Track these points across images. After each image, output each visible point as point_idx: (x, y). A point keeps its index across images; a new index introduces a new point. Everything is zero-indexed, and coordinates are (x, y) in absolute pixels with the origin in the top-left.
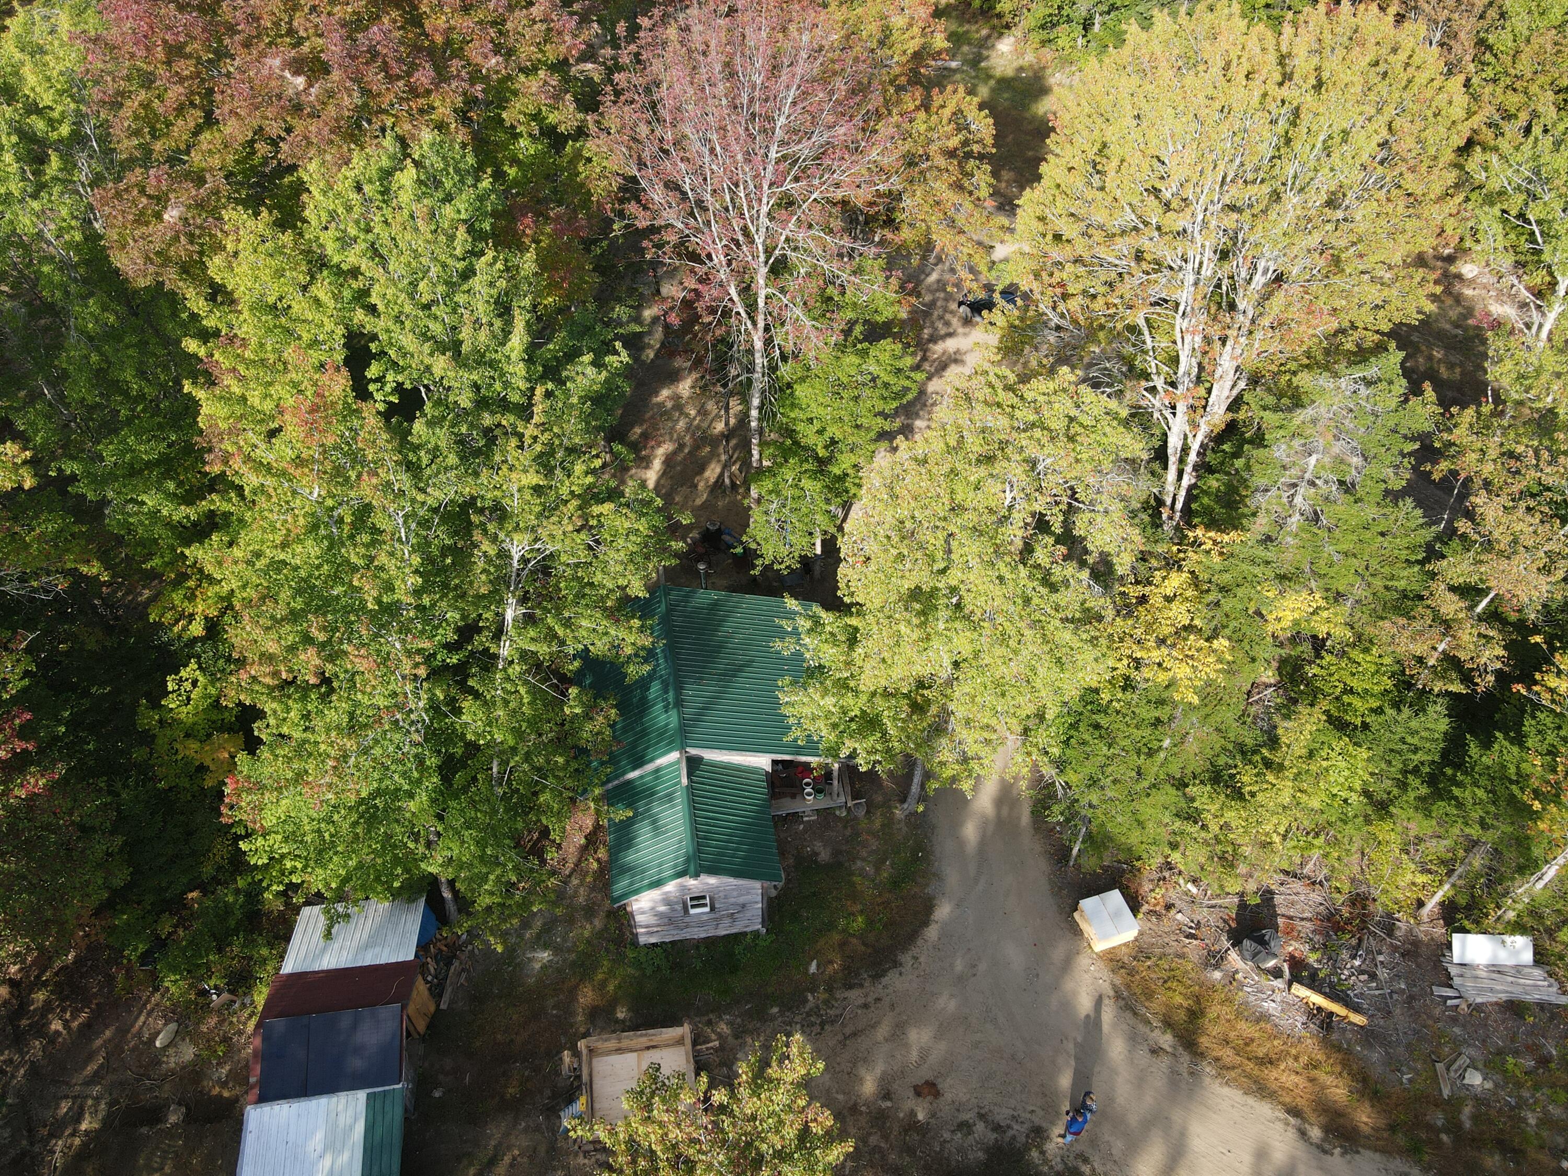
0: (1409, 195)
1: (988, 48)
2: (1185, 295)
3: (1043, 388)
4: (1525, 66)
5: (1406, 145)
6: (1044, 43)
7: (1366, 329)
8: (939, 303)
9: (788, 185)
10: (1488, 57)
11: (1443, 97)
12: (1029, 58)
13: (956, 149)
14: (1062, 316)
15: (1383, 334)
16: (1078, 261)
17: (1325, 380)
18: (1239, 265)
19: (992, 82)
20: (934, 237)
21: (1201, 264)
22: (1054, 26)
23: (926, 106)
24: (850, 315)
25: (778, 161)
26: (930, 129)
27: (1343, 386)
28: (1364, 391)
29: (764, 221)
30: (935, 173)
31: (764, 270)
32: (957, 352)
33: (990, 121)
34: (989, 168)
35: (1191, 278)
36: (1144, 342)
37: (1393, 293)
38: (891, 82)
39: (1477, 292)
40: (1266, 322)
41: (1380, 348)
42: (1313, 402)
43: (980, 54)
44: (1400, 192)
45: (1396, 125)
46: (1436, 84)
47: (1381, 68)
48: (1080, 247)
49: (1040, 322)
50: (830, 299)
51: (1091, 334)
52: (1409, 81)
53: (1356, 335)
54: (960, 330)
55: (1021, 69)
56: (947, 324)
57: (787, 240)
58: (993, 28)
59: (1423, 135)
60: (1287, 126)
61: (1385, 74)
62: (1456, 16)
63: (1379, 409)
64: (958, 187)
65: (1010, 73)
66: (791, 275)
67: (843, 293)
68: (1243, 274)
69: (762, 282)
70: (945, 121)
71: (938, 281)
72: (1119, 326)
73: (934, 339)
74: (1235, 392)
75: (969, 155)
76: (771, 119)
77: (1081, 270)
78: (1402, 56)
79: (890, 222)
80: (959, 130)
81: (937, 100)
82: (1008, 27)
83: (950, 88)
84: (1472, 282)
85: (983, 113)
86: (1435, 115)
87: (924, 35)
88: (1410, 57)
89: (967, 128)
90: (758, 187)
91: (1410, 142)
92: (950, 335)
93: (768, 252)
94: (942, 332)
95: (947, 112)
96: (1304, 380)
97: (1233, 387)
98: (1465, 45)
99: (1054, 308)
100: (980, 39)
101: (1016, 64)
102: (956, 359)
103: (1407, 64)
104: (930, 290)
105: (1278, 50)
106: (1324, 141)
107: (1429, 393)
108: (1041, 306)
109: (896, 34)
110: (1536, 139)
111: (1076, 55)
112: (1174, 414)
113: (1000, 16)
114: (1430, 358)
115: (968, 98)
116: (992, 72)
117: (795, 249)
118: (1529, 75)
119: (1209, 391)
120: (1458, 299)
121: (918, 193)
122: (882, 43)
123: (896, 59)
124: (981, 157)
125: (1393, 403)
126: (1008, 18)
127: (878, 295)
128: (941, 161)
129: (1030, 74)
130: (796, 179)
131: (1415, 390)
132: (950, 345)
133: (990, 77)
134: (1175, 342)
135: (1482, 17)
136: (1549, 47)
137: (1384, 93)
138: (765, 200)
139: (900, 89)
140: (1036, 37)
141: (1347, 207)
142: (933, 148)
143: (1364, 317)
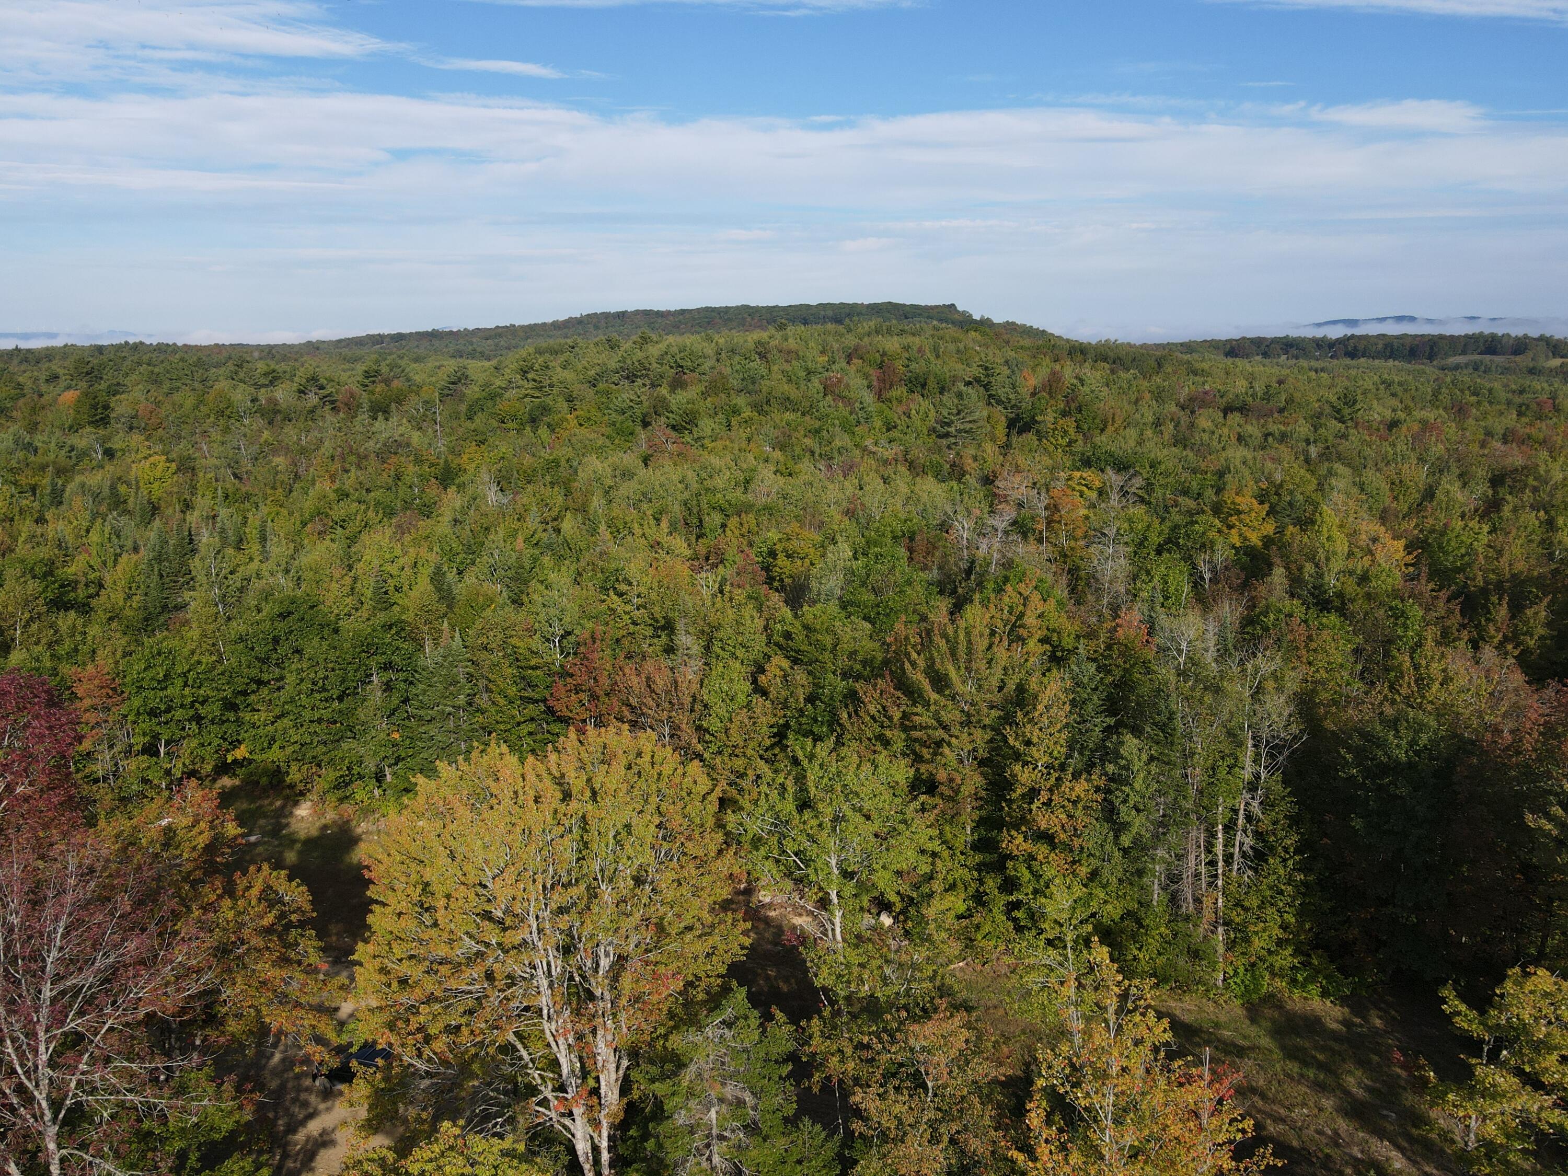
0: (695, 857)
1: (286, 817)
2: (544, 999)
3: (428, 1155)
4: (736, 738)
5: (676, 822)
6: (341, 800)
7: (708, 976)
8: (290, 1085)
9: (72, 1024)
10: (707, 737)
11: (688, 780)
12: (331, 816)
13: (273, 924)
14: (430, 1060)
15: (722, 976)
16: (430, 999)
17: (693, 1036)
18: (583, 957)
19: (298, 846)
20: (267, 1020)
21: (549, 964)
22: (347, 785)
23: (230, 891)
24: (178, 1145)
25: (54, 1000)
26: (240, 913)
27: (710, 1034)
28: (728, 1034)
29: (45, 1072)
30: (255, 954)
31: (53, 1130)
32: (324, 1132)
33: (304, 888)
34: (313, 933)
35: (545, 983)
36: (521, 1058)
37: (715, 939)
38: (185, 879)
39: (777, 912)
40: (624, 1002)
41: (726, 990)
42: (691, 1060)
43: (279, 823)
44: (689, 858)
45: (663, 808)
46: (680, 771)
47: (635, 769)
48: (430, 985)
49: (410, 1074)
50: (150, 1133)
51: (465, 1069)
52: (660, 774)
53: (703, 985)
54: (322, 1106)
55: (325, 827)
56: (305, 1104)
57: (80, 1083)
58: (287, 798)
59: (686, 811)
60: (580, 832)
61: (639, 773)
62: (674, 714)
63: (747, 1044)
64: (284, 961)
65: (314, 832)
66: (92, 1122)
67: (165, 1124)
68: (589, 964)
69: (52, 1146)
70: (253, 903)
71: (283, 1060)
72: (491, 1050)
73: (292, 1129)
74: (621, 1072)
75: (289, 926)
76: (37, 957)
77: (437, 1007)
78: (647, 758)
79: (212, 1019)
80: (271, 906)
81: (241, 882)
82: (302, 794)
83: (252, 868)
84: (770, 905)
85: (294, 884)
86: (689, 794)
87: (211, 828)
88: (653, 757)
89: (280, 901)
90: (31, 1035)
91: (678, 819)
92: (311, 1116)
93: (55, 1105)
94: (301, 1116)
95: (255, 892)
96: (676, 1042)
97: (618, 1068)
98: (688, 734)
99: (420, 1056)
100: (276, 810)
101: (318, 824)
102: (325, 1141)
103: (653, 764)
104: (275, 1073)
105: (550, 774)
106: (615, 837)
107: (780, 1016)
108: (405, 1058)
109: (181, 833)
110: (767, 795)
111: (376, 804)
112: (573, 1120)
113: (292, 786)
114: (768, 978)
115: (275, 873)
116: (296, 837)
117: (93, 1091)
118: (741, 744)
119: (597, 1079)
120: (767, 921)
121: (239, 980)
122: (166, 845)
123: (186, 856)
124: (302, 924)
125: (756, 1036)
126: (301, 787)
127: (211, 1110)
128: (258, 941)
129: (335, 829)
130: (81, 1013)
131: (767, 1017)
132: (314, 1127)
133: (294, 841)
134: (549, 1045)
135: (692, 711)
136: (746, 721)
137: (644, 787)
138: (42, 1048)
139: (194, 884)
140: (332, 798)
141: (652, 882)
142: (246, 933)
143: (702, 967)
